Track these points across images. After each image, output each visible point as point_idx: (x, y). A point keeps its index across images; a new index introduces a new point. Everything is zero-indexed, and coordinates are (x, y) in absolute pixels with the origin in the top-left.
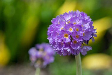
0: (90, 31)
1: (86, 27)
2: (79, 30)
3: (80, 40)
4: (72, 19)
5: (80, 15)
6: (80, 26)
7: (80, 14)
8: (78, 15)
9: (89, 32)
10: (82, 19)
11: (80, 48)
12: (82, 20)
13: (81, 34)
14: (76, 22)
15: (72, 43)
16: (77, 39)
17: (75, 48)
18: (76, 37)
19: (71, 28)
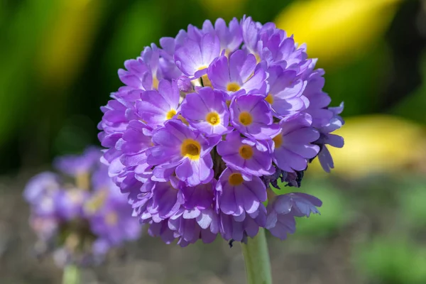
0: (310, 122)
1: (290, 106)
2: (253, 118)
3: (262, 172)
4: (217, 69)
5: (261, 43)
6: (259, 103)
7: (258, 38)
8: (253, 42)
9: (305, 128)
10: (270, 63)
11: (260, 209)
12: (270, 69)
13: (263, 142)
14: (238, 78)
15: (219, 188)
16: (244, 165)
17: (237, 211)
18: (240, 155)
19: (213, 111)
